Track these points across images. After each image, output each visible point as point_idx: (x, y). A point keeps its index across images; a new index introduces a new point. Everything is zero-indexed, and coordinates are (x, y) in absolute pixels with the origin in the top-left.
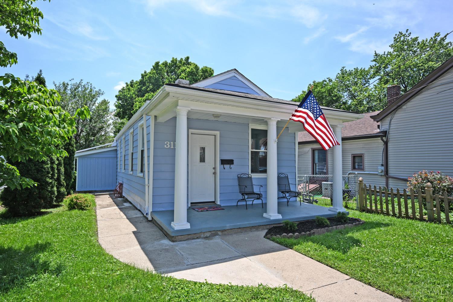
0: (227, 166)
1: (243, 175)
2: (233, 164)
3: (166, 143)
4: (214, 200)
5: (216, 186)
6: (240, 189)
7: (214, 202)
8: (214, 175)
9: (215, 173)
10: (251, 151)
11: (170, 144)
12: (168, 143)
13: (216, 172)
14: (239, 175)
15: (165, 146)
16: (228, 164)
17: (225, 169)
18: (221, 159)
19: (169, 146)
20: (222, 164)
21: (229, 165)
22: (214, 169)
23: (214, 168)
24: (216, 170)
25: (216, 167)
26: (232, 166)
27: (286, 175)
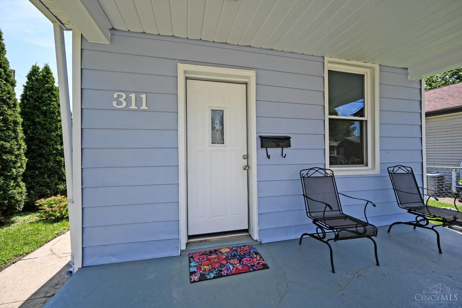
0: (274, 152)
1: (312, 172)
2: (290, 146)
3: (115, 96)
4: (247, 228)
5: (250, 195)
6: (308, 205)
7: (246, 231)
8: (246, 171)
9: (247, 168)
10: (330, 119)
11: (128, 100)
12: (122, 96)
13: (250, 164)
14: (305, 173)
15: (114, 103)
16: (278, 146)
17: (269, 158)
18: (260, 136)
19: (124, 104)
20: (262, 147)
21: (280, 149)
22: (244, 159)
23: (247, 157)
24: (250, 160)
25: (250, 154)
26: (286, 150)
27: (409, 169)
